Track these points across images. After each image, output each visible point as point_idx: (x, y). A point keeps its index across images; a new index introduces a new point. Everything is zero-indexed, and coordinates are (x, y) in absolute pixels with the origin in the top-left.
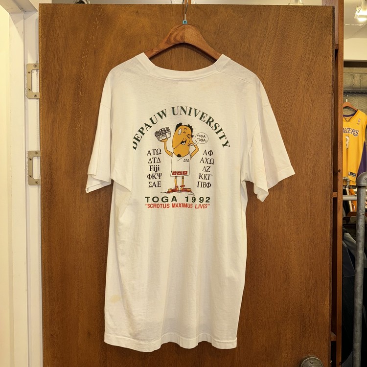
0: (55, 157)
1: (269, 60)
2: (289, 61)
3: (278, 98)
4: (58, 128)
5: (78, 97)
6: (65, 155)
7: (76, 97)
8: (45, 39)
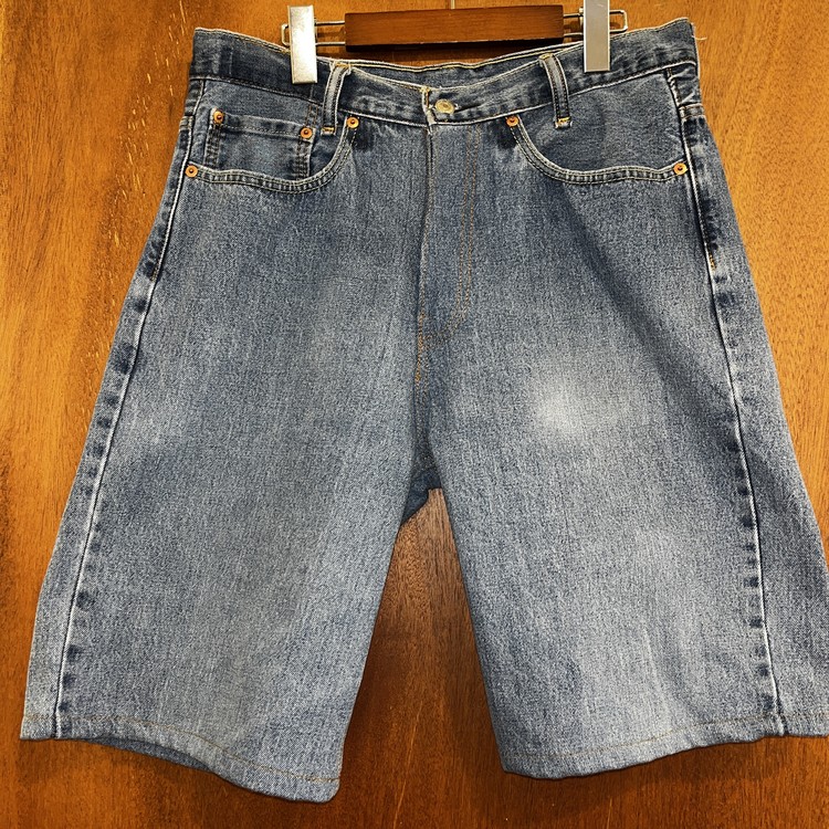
0: (23, 449)
1: (749, 140)
2: (815, 146)
3: (779, 266)
4: (36, 354)
5: (108, 253)
6: (54, 443)
7: (103, 252)
8: (13, 67)
